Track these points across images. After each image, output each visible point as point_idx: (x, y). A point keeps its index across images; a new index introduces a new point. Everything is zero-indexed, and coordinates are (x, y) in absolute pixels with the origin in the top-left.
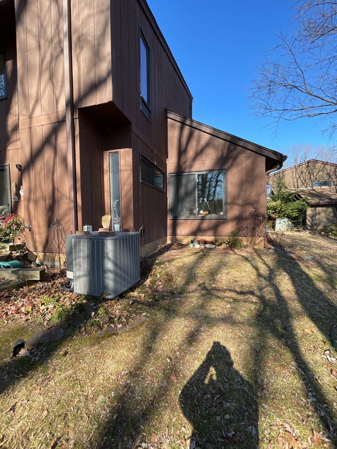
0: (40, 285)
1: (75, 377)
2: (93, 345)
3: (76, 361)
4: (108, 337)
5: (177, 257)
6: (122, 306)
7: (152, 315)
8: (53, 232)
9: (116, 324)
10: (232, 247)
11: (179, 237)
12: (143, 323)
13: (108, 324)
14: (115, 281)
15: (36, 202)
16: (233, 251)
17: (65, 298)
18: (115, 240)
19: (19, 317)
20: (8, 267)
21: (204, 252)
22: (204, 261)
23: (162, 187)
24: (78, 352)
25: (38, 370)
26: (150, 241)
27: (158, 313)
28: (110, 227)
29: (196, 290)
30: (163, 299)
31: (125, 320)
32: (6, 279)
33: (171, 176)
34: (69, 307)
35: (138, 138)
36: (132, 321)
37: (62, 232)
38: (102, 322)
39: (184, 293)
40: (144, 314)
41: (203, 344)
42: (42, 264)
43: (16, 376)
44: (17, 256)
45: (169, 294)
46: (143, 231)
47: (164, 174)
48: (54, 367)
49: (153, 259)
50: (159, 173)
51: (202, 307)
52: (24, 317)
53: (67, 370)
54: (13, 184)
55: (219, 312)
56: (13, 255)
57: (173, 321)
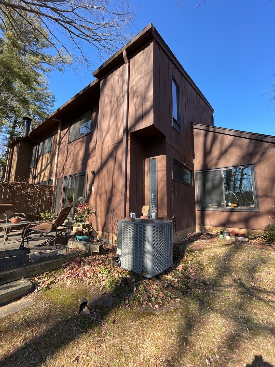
0: (98, 257)
1: (121, 347)
2: (134, 319)
3: (122, 331)
4: (147, 315)
5: (207, 247)
6: (158, 287)
7: (186, 303)
8: (110, 217)
9: (153, 304)
10: (270, 242)
11: (208, 227)
12: (177, 309)
13: (147, 302)
14: (153, 262)
15: (101, 196)
16: (272, 247)
17: (114, 271)
18: (154, 227)
19: (85, 279)
20: (81, 240)
21: (236, 245)
22: (237, 254)
23: (190, 182)
24: (123, 323)
25: (95, 330)
26: (180, 229)
27: (192, 302)
28: (148, 215)
29: (232, 285)
30: (196, 288)
31: (161, 302)
32: (80, 249)
33: (198, 173)
34: (118, 279)
35: (170, 147)
36: (167, 304)
37: (116, 217)
38: (141, 299)
39: (218, 286)
40: (179, 300)
41: (248, 355)
42: (100, 240)
43: (81, 330)
44: (86, 232)
45: (202, 284)
46: (175, 219)
47: (192, 171)
48: (105, 331)
49: (184, 246)
50: (187, 171)
51: (240, 306)
52: (88, 280)
53: (114, 337)
54: (89, 184)
55: (264, 318)
56: (84, 231)
57: (208, 316)
